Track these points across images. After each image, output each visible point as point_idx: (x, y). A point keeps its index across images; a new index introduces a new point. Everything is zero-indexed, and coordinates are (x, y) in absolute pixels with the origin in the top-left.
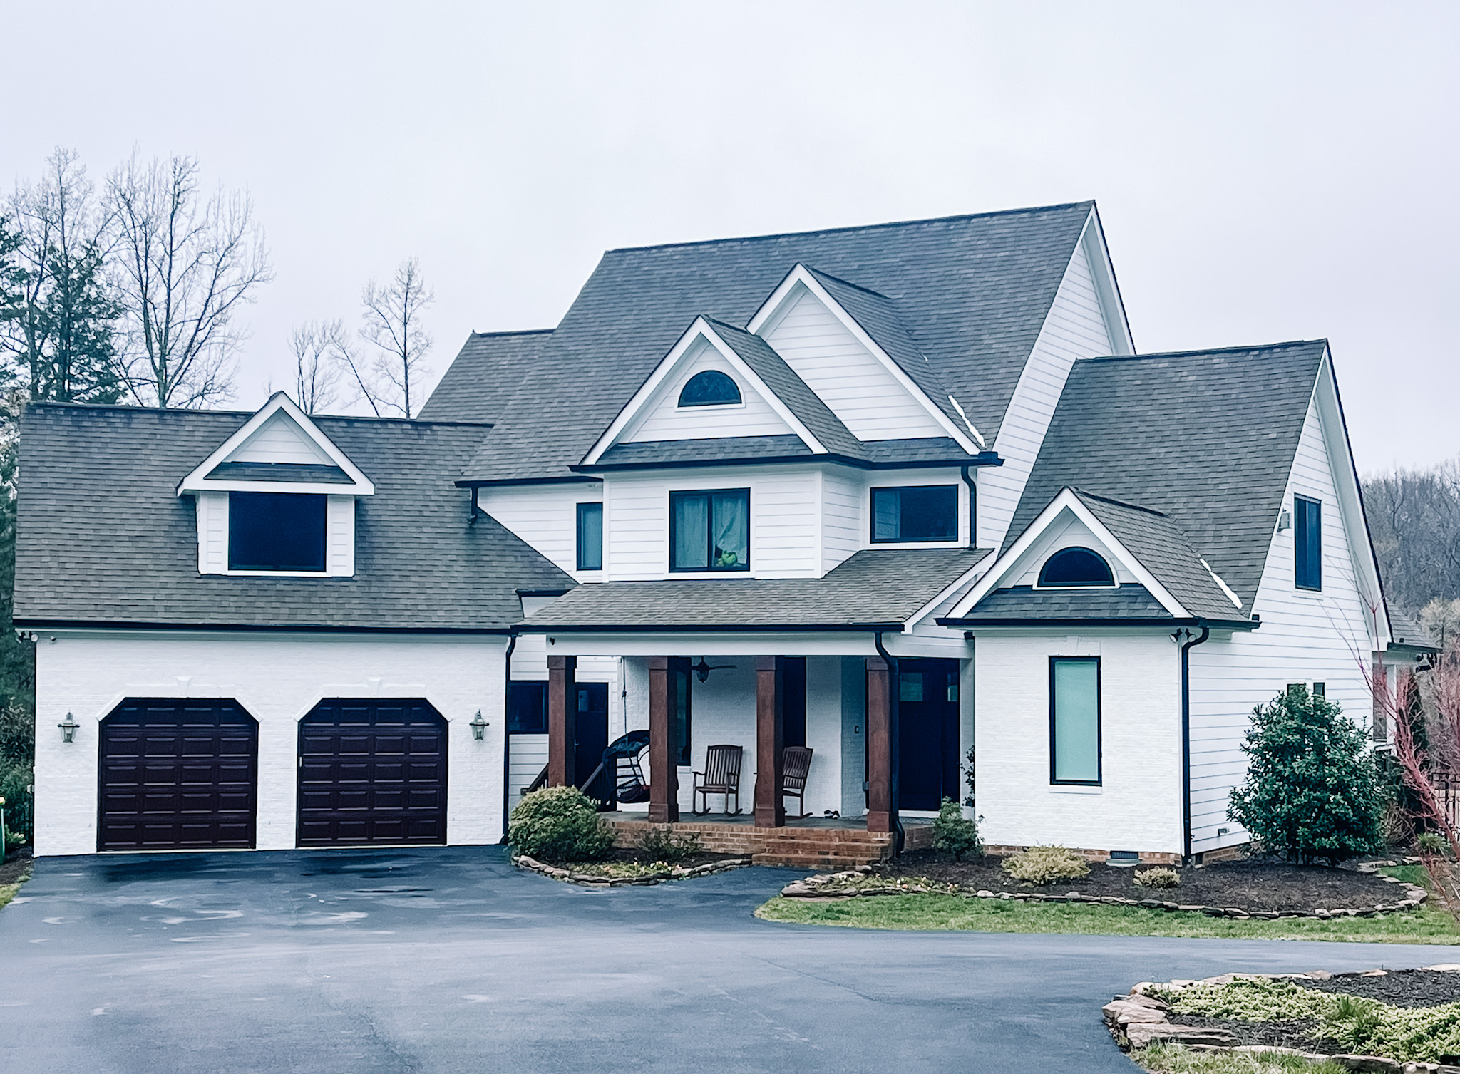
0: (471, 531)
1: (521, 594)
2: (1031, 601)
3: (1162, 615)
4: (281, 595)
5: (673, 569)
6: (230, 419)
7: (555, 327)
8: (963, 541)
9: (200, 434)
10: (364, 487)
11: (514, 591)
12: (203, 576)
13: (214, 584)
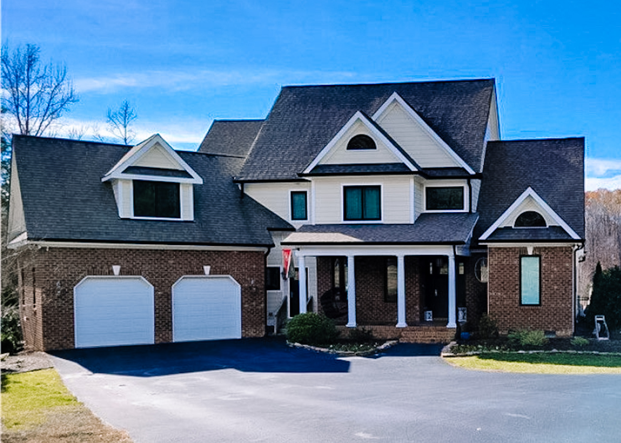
0: (241, 203)
1: (270, 229)
2: (514, 233)
3: (569, 238)
4: (162, 229)
5: (345, 219)
6: (121, 148)
7: (264, 118)
8: (466, 210)
9: (108, 154)
10: (198, 180)
11: (266, 228)
12: (122, 219)
13: (128, 223)
